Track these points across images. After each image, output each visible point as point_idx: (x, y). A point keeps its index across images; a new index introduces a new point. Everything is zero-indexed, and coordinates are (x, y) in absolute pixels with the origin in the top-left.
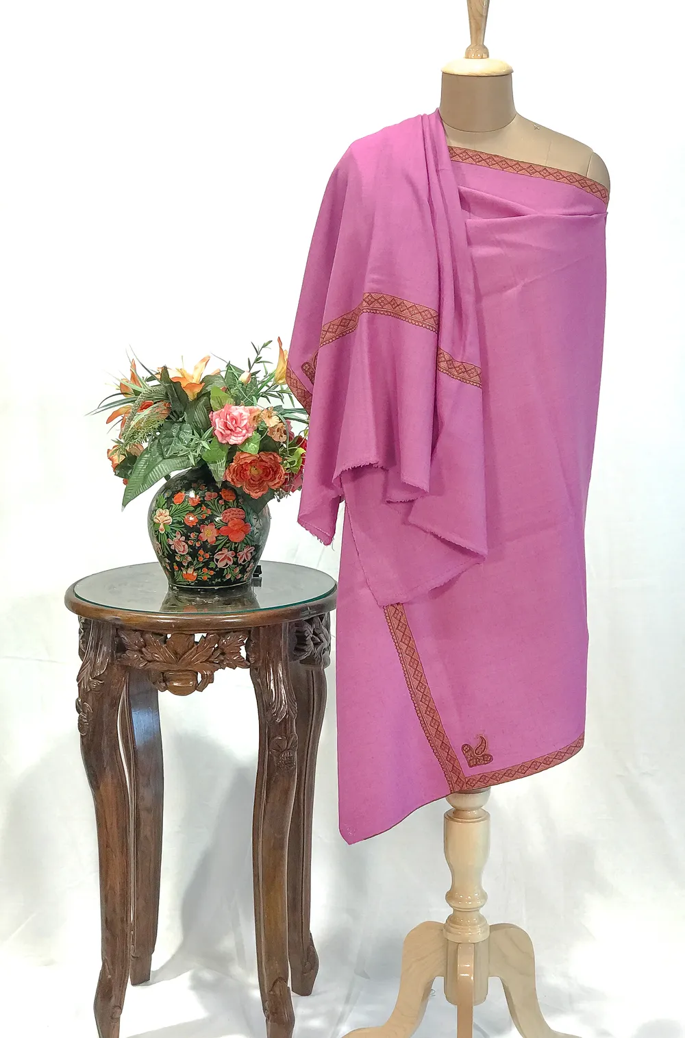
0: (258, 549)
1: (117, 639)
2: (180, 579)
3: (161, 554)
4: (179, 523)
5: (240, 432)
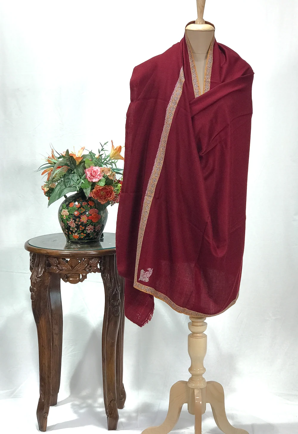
0: (103, 225)
1: (47, 262)
2: (72, 238)
3: (64, 228)
4: (72, 214)
5: (97, 177)
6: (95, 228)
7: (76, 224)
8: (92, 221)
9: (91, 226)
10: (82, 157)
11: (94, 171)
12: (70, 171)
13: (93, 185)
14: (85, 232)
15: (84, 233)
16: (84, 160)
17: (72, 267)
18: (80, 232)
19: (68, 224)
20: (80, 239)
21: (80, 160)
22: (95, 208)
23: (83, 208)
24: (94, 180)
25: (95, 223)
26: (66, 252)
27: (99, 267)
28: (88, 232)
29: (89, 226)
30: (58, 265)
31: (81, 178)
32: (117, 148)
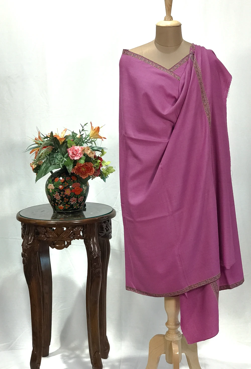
0: (85, 198)
2: (58, 209)
3: (50, 200)
4: (57, 188)
5: (78, 155)
6: (77, 200)
7: (61, 197)
8: (75, 194)
9: (74, 198)
10: (64, 138)
11: (75, 150)
12: (54, 151)
13: (75, 162)
14: (69, 203)
15: (68, 205)
16: (67, 140)
17: (57, 235)
18: (65, 203)
19: (54, 197)
20: (65, 210)
21: (63, 141)
22: (78, 182)
23: (67, 182)
24: (76, 158)
25: (77, 195)
26: (53, 222)
27: (81, 234)
28: (72, 203)
29: (72, 198)
30: (46, 234)
31: (64, 156)
32: (96, 128)
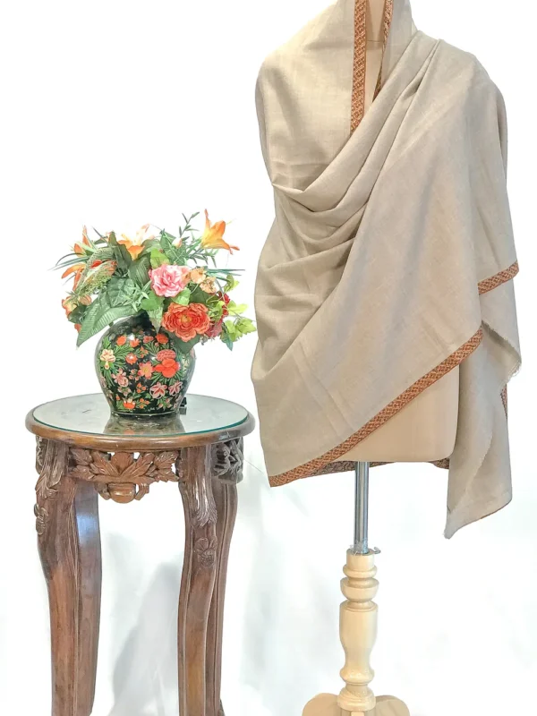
0: (185, 383)
1: (70, 456)
2: (121, 407)
3: (105, 386)
4: (121, 361)
5: (174, 287)
6: (167, 389)
7: (130, 380)
8: (162, 376)
9: (160, 385)
10: (142, 246)
11: (168, 276)
12: (120, 273)
13: (167, 302)
14: (148, 396)
15: (145, 399)
16: (148, 250)
17: (118, 469)
18: (139, 396)
19: (113, 380)
20: (138, 411)
21: (139, 252)
22: (170, 348)
23: (145, 347)
24: (169, 294)
25: (168, 379)
26: (109, 439)
27: (174, 470)
28: (155, 396)
29: (156, 384)
30: (92, 465)
31: (141, 288)
32: (216, 224)
